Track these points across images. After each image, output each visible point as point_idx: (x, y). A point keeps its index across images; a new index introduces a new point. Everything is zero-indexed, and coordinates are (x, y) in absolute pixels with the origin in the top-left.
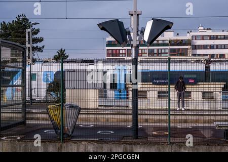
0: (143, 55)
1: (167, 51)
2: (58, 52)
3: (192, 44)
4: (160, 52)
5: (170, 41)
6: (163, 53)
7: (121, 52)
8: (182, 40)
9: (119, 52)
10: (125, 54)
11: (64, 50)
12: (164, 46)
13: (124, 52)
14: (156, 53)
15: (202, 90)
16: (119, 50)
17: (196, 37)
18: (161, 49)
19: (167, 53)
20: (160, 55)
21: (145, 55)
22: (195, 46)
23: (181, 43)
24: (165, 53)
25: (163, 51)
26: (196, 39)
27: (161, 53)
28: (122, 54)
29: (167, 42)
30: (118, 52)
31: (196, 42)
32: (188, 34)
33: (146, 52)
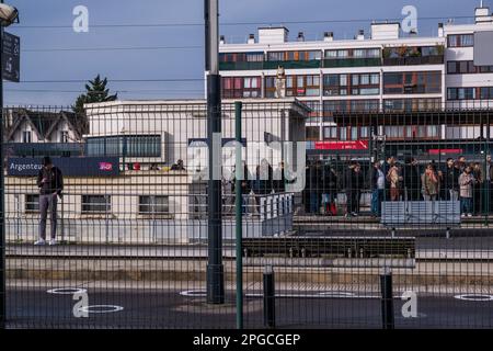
0: (309, 92)
1: (375, 80)
2: (87, 87)
3: (447, 58)
4: (355, 82)
5: (386, 52)
6: (365, 87)
7: (247, 84)
8: (419, 48)
9: (243, 83)
10: (258, 89)
11: (105, 82)
12: (367, 65)
13: (254, 84)
14: (344, 87)
15: (140, 192)
16: (243, 78)
17: (459, 40)
18: (360, 75)
19: (377, 86)
20: (355, 91)
21: (315, 91)
22: (458, 63)
23: (416, 56)
24: (370, 86)
25: (365, 81)
26: (459, 46)
27: (360, 87)
28: (251, 89)
29: (376, 54)
30: (238, 86)
31: (460, 54)
32: (440, 30)
33: (316, 83)
